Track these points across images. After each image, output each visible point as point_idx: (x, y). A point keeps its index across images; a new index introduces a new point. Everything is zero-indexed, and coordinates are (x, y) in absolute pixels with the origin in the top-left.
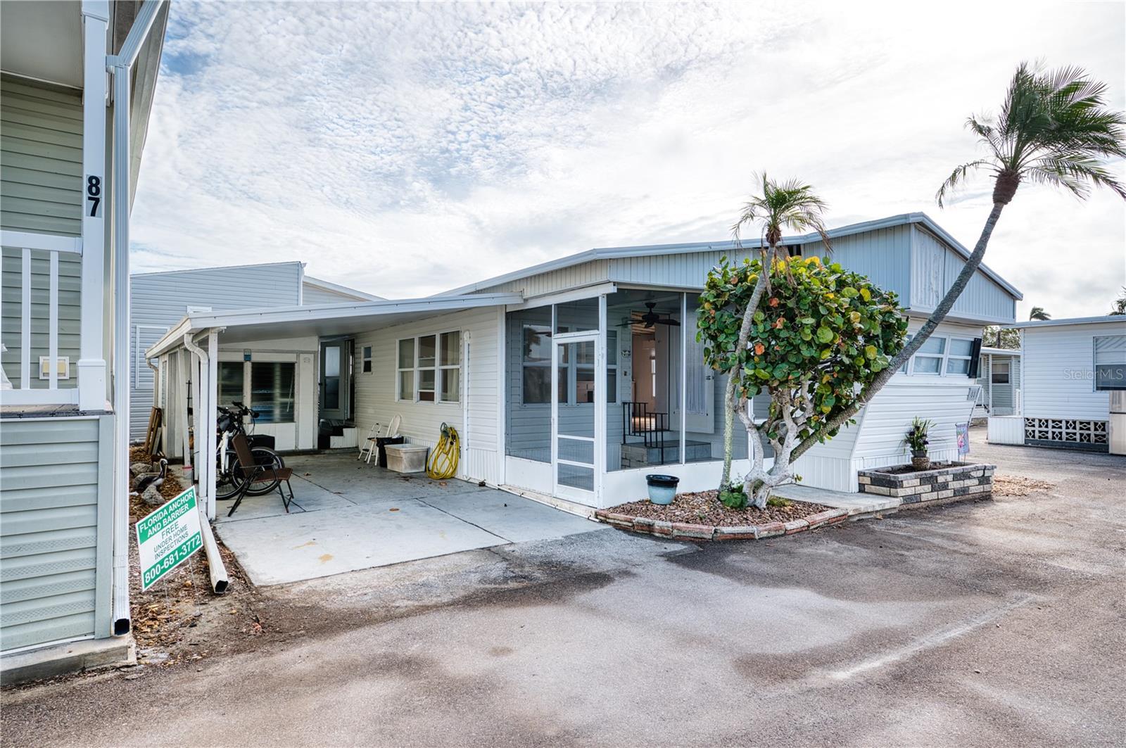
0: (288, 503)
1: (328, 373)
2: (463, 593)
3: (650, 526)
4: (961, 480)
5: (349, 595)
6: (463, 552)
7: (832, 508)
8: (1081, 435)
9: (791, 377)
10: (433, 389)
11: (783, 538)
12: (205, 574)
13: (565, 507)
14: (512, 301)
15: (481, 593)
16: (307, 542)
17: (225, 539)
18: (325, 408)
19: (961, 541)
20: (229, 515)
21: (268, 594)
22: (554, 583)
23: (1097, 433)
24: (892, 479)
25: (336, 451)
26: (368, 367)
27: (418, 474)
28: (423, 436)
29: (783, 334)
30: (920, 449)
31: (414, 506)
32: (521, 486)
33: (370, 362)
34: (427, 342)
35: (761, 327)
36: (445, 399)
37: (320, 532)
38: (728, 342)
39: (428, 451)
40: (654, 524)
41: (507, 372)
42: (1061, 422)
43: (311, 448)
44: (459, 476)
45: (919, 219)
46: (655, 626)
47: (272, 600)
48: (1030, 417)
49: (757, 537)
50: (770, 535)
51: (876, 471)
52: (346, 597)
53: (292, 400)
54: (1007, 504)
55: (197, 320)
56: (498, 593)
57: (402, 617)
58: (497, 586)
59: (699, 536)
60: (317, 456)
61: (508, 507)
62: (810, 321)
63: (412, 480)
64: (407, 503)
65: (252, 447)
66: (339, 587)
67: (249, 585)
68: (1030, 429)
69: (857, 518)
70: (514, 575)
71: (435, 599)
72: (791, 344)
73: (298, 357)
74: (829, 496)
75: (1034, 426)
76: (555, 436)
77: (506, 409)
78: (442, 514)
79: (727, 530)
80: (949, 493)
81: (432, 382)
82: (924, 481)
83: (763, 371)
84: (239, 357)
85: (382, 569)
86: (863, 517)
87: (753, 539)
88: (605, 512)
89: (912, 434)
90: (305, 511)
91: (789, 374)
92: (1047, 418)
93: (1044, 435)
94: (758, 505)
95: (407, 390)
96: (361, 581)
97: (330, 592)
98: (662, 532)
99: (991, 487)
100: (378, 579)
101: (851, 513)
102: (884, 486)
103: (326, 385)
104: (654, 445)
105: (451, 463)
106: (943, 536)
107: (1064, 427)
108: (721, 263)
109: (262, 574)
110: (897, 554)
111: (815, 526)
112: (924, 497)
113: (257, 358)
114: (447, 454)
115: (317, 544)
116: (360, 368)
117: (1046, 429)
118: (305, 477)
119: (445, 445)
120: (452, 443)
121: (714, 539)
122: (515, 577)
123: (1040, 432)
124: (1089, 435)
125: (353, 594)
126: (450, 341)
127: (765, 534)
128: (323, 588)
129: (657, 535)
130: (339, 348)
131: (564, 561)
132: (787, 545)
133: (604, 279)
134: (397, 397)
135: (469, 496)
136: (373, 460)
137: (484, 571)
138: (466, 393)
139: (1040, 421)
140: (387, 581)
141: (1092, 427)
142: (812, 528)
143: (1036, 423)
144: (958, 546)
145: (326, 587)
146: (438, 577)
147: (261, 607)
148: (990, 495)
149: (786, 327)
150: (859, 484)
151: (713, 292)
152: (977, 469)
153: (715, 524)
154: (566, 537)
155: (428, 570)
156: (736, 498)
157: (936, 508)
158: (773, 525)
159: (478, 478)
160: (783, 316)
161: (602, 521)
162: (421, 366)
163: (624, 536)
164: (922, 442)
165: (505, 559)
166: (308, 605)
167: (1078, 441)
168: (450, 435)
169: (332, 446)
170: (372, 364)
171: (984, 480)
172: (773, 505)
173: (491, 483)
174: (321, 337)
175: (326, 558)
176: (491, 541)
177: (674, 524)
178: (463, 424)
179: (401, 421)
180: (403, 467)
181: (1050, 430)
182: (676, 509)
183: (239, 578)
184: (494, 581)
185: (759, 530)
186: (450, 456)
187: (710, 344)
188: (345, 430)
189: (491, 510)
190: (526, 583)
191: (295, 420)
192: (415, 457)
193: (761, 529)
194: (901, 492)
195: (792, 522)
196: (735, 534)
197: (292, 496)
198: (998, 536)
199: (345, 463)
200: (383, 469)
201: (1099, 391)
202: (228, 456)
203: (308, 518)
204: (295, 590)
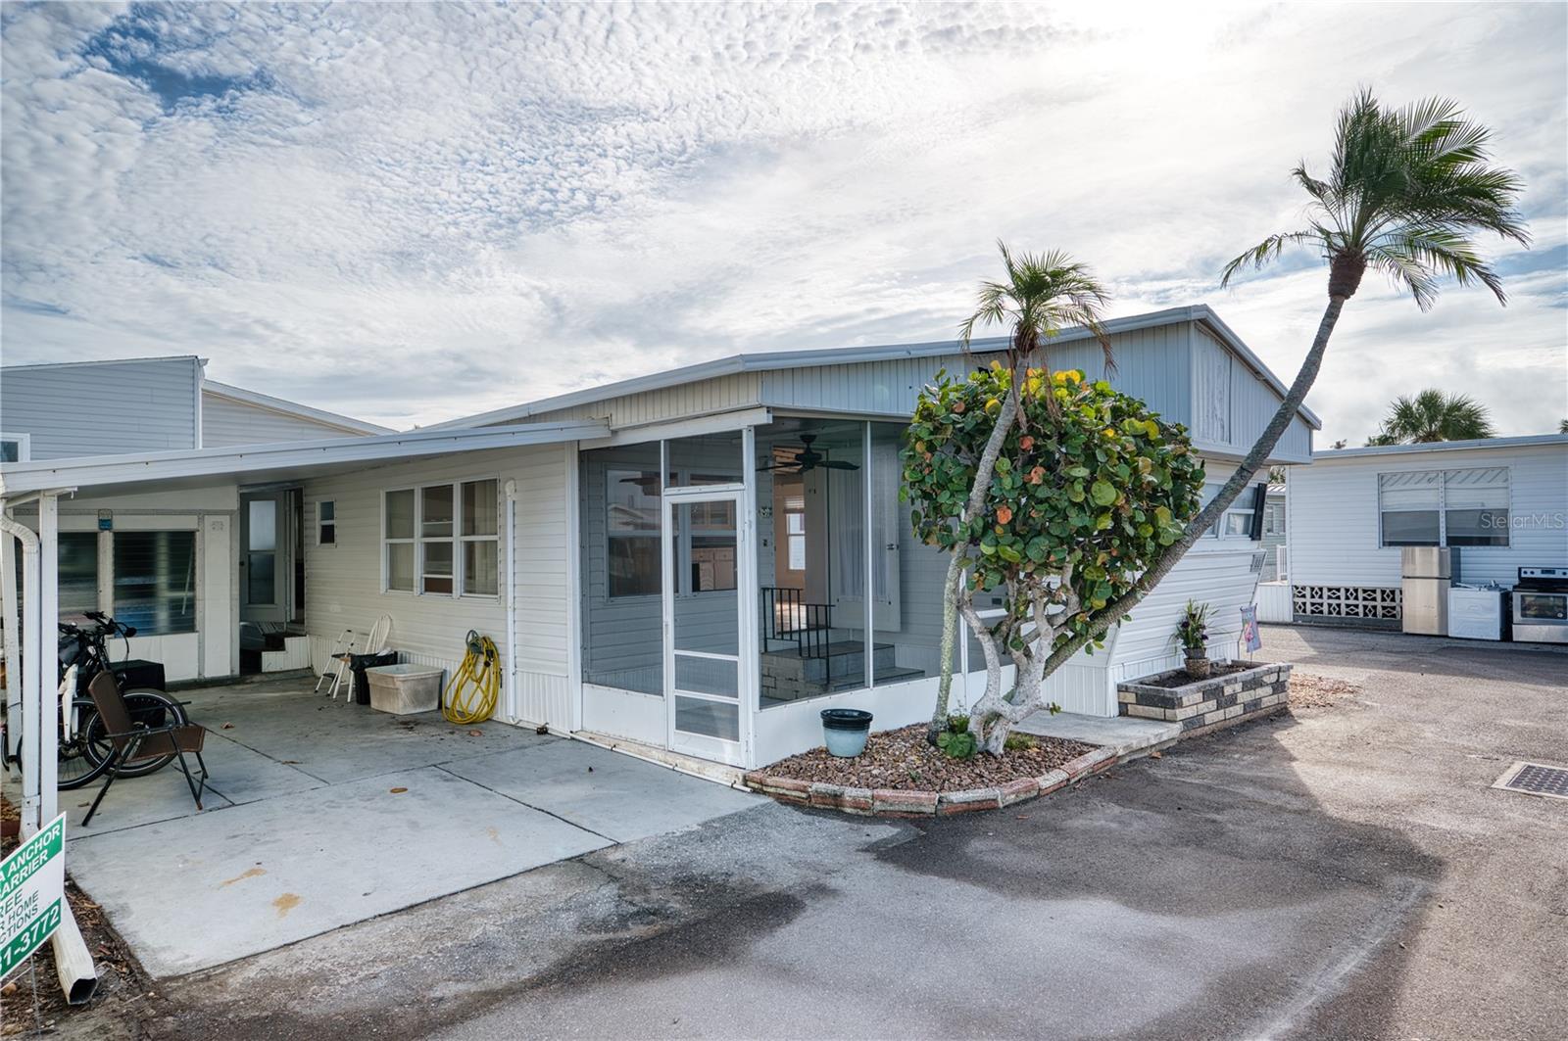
0: (200, 791)
1: (254, 545)
2: (553, 956)
3: (837, 797)
4: (1251, 689)
5: (344, 982)
6: (536, 868)
7: (1096, 747)
8: (1365, 607)
9: (1052, 558)
10: (451, 573)
11: (1036, 803)
12: (45, 962)
13: (691, 767)
14: (591, 434)
15: (586, 953)
16: (246, 870)
17: (80, 877)
18: (250, 603)
19: (1281, 789)
20: (85, 824)
21: (180, 996)
22: (708, 921)
23: (1385, 604)
24: (1168, 696)
25: (272, 677)
26: (328, 535)
27: (428, 715)
28: (433, 650)
29: (1042, 493)
30: (1196, 647)
31: (432, 780)
32: (611, 733)
33: (332, 526)
34: (438, 496)
35: (1007, 482)
36: (470, 588)
37: (269, 846)
38: (955, 504)
39: (442, 675)
40: (842, 794)
41: (582, 547)
42: (1338, 590)
43: (228, 673)
44: (500, 715)
45: (1202, 315)
46: (898, 997)
47: (191, 1008)
48: (1300, 584)
49: (1001, 805)
50: (1018, 800)
51: (1141, 683)
52: (339, 987)
53: (190, 594)
54: (1312, 722)
55: (18, 475)
56: (616, 950)
57: (452, 1023)
58: (611, 935)
59: (915, 810)
60: (240, 687)
61: (595, 772)
62: (1082, 472)
63: (419, 727)
64: (420, 774)
65: (123, 690)
66: (320, 965)
67: (139, 977)
68: (1300, 601)
69: (1128, 759)
70: (635, 909)
71: (506, 975)
72: (1054, 508)
73: (201, 520)
74: (1080, 725)
75: (1304, 596)
76: (670, 652)
77: (582, 608)
78: (484, 795)
79: (957, 796)
80: (1237, 710)
81: (447, 562)
82: (1208, 695)
83: (1009, 549)
84: (89, 524)
85: (396, 918)
86: (1135, 757)
87: (996, 808)
88: (758, 776)
89: (1185, 625)
90: (234, 804)
91: (1049, 553)
92: (1320, 585)
93: (1317, 609)
94: (992, 750)
95: (402, 574)
96: (362, 947)
97: (304, 979)
98: (856, 805)
99: (1287, 696)
100: (394, 940)
101: (1121, 753)
102: (1157, 706)
103: (250, 564)
104: (814, 654)
105: (486, 697)
106: (1253, 782)
107: (1343, 597)
108: (937, 380)
109: (163, 949)
110: (1207, 820)
111: (1076, 779)
112: (1209, 718)
113: (124, 524)
114: (479, 681)
115: (266, 872)
116: (314, 536)
117: (1320, 601)
118: (225, 732)
119: (475, 665)
120: (487, 664)
121: (939, 813)
122: (638, 913)
123: (1313, 604)
124: (1375, 607)
125: (350, 979)
126: (480, 495)
127: (1012, 798)
128: (289, 971)
129: (848, 810)
130: (273, 502)
131: (712, 874)
132: (1048, 815)
133: (753, 402)
134: (383, 585)
135: (524, 755)
136: (343, 691)
137: (581, 906)
138: (510, 582)
139: (1312, 589)
140: (410, 944)
141: (1378, 595)
142: (1073, 781)
143: (1308, 593)
144: (1282, 799)
145: (296, 969)
146: (503, 926)
147: (169, 1027)
148: (1286, 708)
149: (1046, 482)
150: (1120, 703)
151: (929, 425)
152: (1270, 672)
153: (938, 788)
154: (705, 825)
155: (483, 913)
156: (961, 743)
157: (1227, 734)
158: (1022, 783)
159: (534, 721)
160: (1041, 465)
161: (755, 791)
162: (426, 535)
163: (797, 816)
164: (1199, 636)
165: (612, 879)
166: (265, 1014)
167: (1361, 615)
168: (483, 650)
169: (265, 668)
170: (336, 531)
171: (1279, 687)
172: (1012, 748)
173: (558, 728)
174: (242, 486)
175: (287, 902)
176: (584, 844)
177: (875, 792)
178: (507, 632)
179: (391, 625)
180: (401, 704)
181: (1325, 601)
182: (872, 763)
183: (116, 962)
184: (603, 925)
185: (1003, 794)
186: (483, 685)
187: (921, 506)
188: (288, 641)
189: (568, 781)
190: (659, 925)
191: (197, 628)
192: (420, 688)
193: (1006, 791)
194: (1181, 714)
195: (1046, 776)
196: (969, 803)
197: (205, 776)
198: (1325, 777)
199: (293, 700)
200: (364, 707)
201: (1386, 548)
202: (77, 710)
203: (241, 819)
204: (235, 980)
